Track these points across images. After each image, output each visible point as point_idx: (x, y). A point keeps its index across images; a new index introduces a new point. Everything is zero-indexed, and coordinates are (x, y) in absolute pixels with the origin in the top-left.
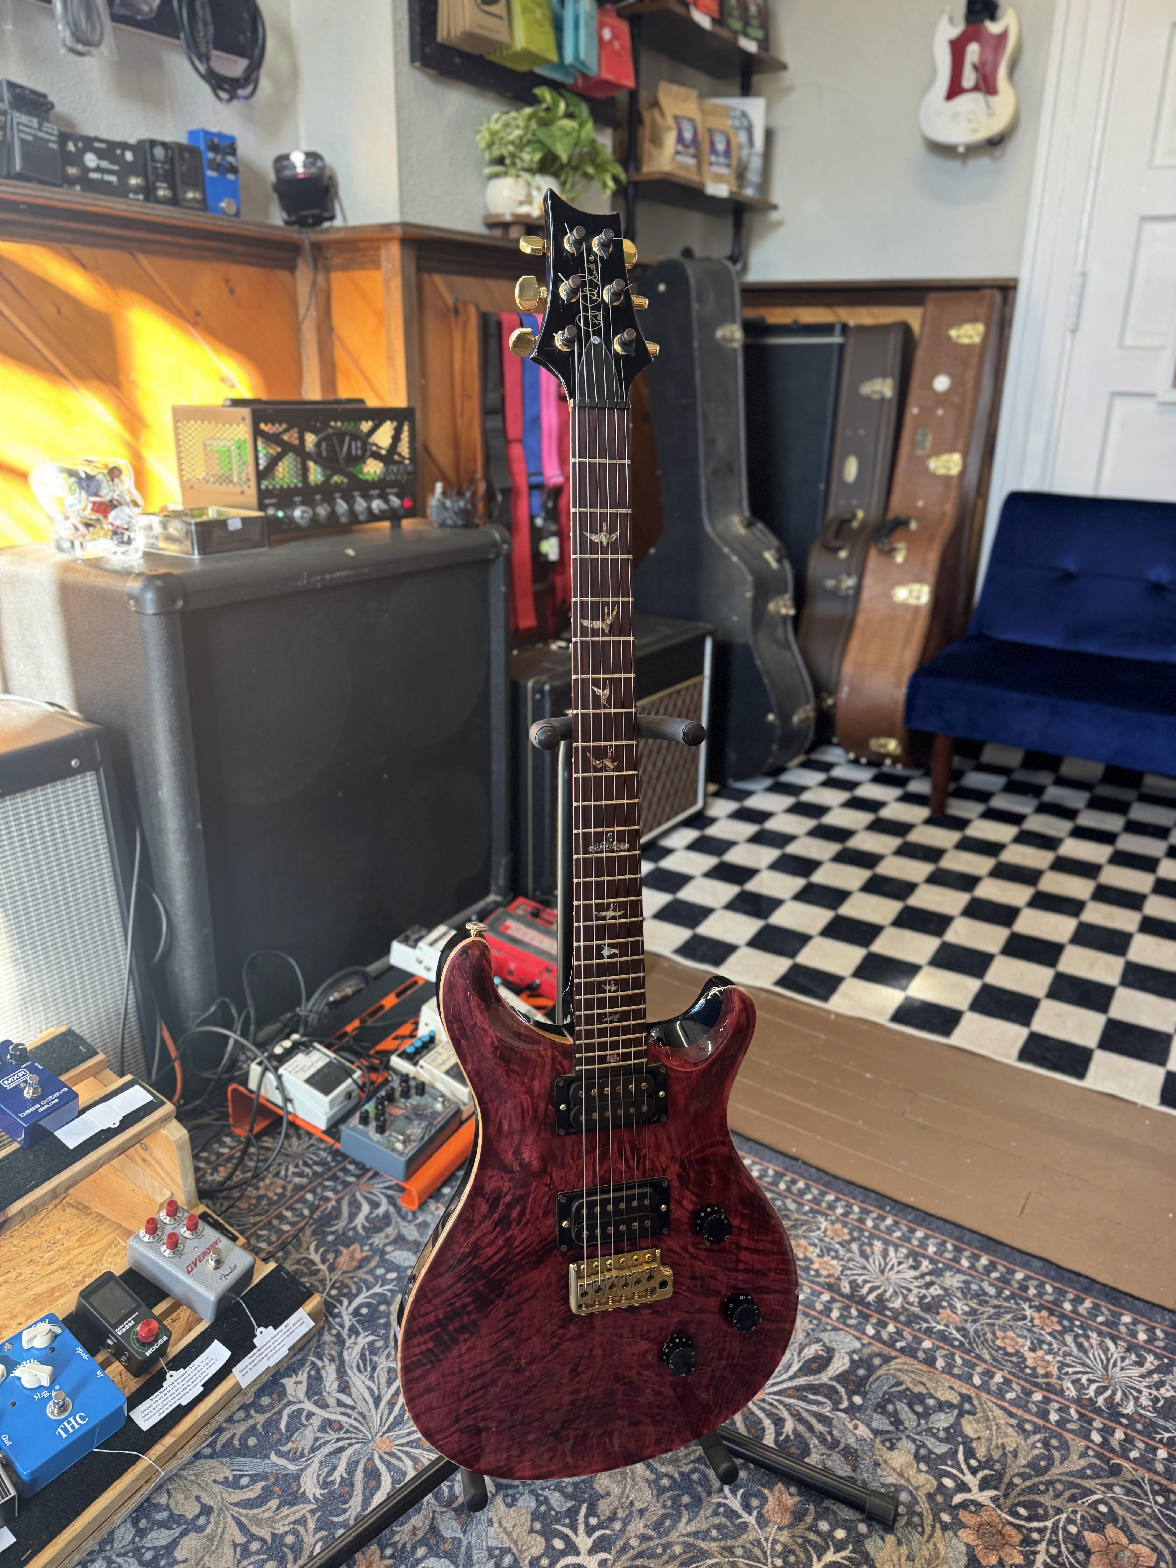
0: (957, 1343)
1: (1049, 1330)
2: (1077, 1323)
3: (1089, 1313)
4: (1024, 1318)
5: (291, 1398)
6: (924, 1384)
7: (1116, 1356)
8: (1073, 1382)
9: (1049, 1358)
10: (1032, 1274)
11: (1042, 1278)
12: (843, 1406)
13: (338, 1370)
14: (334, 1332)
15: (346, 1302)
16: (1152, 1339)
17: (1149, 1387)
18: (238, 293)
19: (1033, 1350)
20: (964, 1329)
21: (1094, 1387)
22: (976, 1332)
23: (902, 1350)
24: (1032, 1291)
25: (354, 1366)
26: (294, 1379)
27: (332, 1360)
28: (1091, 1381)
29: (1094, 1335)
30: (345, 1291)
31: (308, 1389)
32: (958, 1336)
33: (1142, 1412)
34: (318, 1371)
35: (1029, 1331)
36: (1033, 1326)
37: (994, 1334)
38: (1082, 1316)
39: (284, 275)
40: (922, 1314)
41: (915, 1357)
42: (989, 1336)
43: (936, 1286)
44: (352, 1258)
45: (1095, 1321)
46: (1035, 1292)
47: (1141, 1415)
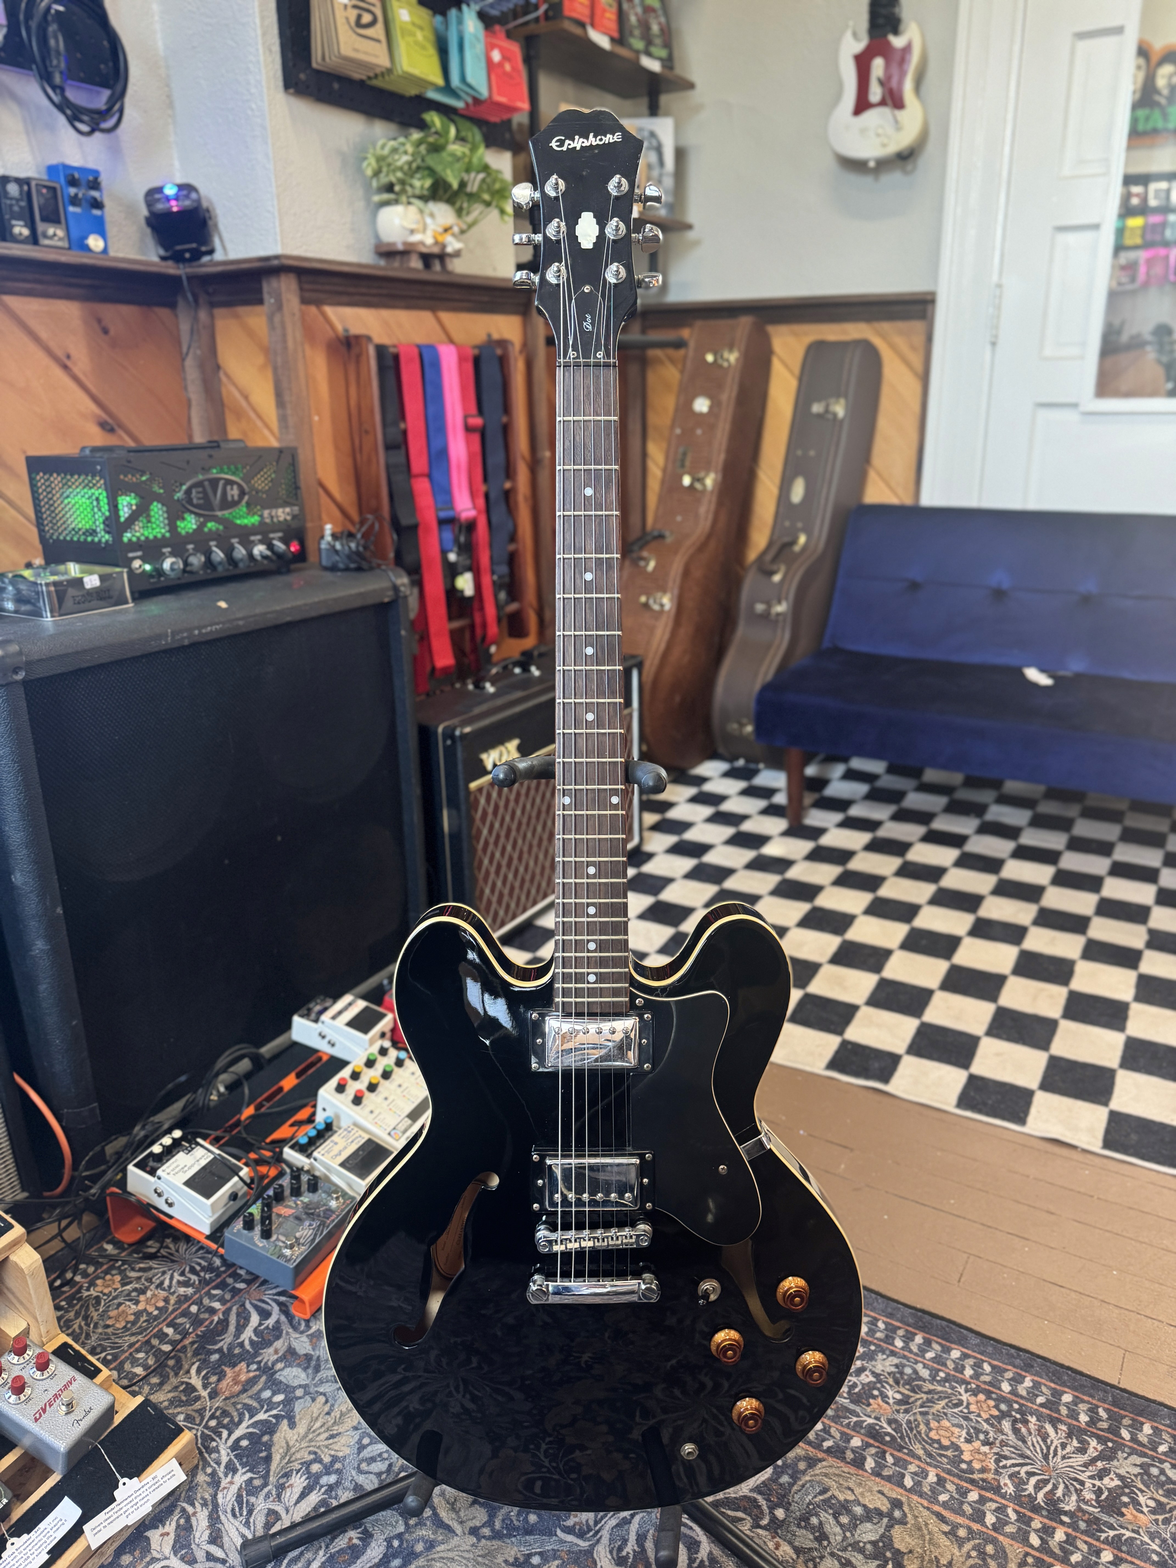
0: (888, 1438)
1: (985, 1416)
2: (1016, 1406)
3: (1028, 1393)
4: (960, 1403)
5: (155, 1554)
6: (852, 1491)
7: (1056, 1443)
8: (1011, 1476)
9: (986, 1449)
10: (970, 1352)
11: (979, 1356)
12: (765, 1522)
13: (210, 1517)
14: (209, 1470)
15: (225, 1434)
16: (1093, 1422)
17: (1091, 1477)
18: (112, 332)
19: (968, 1441)
20: (896, 1421)
21: (1033, 1480)
22: (909, 1422)
23: (829, 1451)
24: (968, 1372)
25: (229, 1511)
26: (161, 1530)
27: (205, 1504)
28: (1030, 1474)
29: (1033, 1420)
30: (226, 1421)
31: (175, 1542)
32: (889, 1430)
33: (1084, 1507)
34: (188, 1519)
35: (966, 1418)
36: (970, 1413)
37: (927, 1424)
38: (1022, 1397)
39: (163, 313)
40: (852, 1407)
41: (844, 1459)
42: (923, 1428)
43: (867, 1373)
44: (236, 1382)
45: (1034, 1403)
46: (971, 1372)
47: (1084, 1512)
